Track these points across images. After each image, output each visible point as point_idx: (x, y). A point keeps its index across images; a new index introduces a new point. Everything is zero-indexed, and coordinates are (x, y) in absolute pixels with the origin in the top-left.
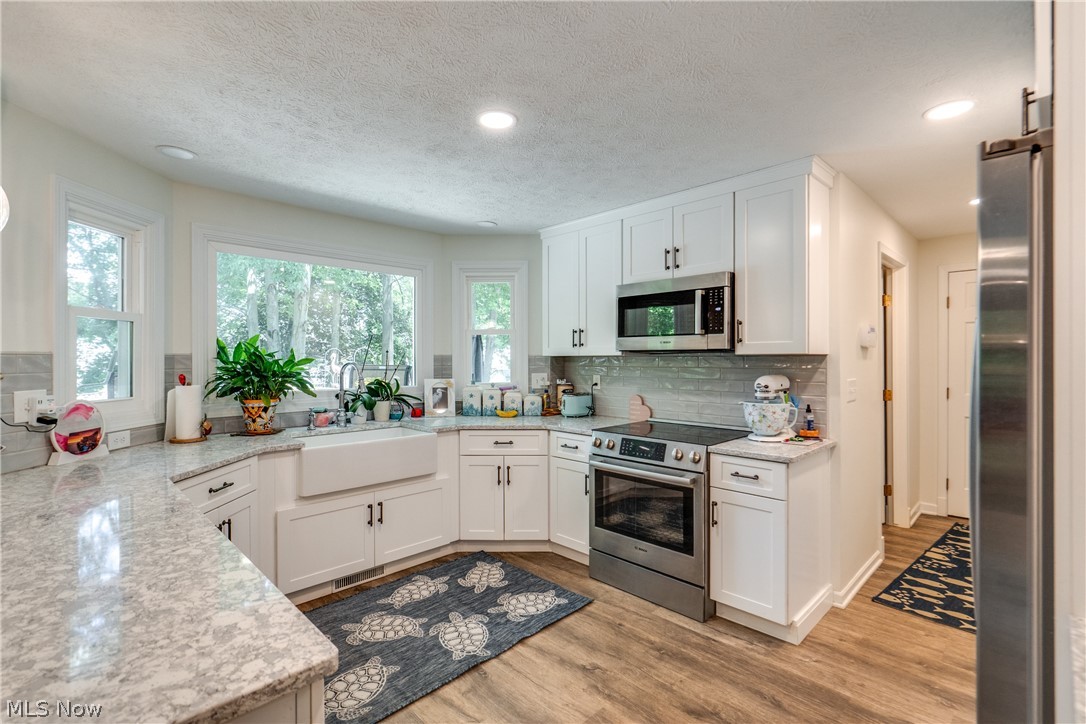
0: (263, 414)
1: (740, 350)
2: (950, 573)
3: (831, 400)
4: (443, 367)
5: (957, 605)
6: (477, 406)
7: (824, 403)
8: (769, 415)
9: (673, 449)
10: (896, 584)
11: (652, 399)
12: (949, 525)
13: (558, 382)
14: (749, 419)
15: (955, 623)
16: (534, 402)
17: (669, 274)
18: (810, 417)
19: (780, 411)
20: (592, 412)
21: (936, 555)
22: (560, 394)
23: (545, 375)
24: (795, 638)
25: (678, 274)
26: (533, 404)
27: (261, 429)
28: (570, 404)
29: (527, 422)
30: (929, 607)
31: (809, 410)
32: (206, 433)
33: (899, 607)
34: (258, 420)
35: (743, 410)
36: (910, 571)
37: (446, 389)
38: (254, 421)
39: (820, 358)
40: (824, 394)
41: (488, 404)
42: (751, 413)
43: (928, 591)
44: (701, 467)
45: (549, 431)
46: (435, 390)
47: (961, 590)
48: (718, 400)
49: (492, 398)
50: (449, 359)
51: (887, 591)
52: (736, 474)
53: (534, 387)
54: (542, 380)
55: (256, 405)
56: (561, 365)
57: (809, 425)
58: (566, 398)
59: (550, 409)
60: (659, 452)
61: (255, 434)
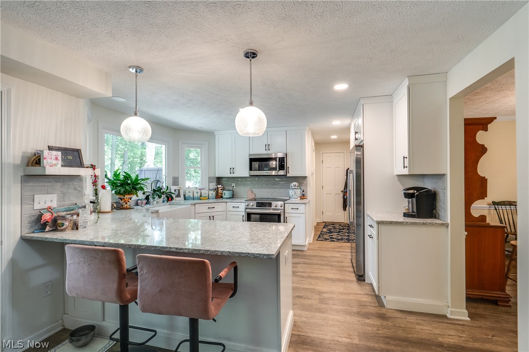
0: (130, 201)
1: (288, 175)
2: (329, 233)
3: (308, 188)
4: (176, 181)
5: (333, 238)
6: (192, 196)
7: (307, 189)
8: (297, 193)
9: (274, 203)
10: (319, 237)
11: (255, 191)
12: (324, 224)
13: (219, 186)
14: (291, 194)
15: (334, 241)
16: (213, 194)
17: (266, 152)
18: (304, 193)
19: (299, 192)
20: (233, 196)
21: (324, 230)
22: (220, 191)
23: (214, 184)
24: (306, 249)
25: (269, 152)
26: (212, 194)
27: (128, 206)
28: (227, 194)
29: (210, 201)
30: (328, 239)
31: (303, 191)
32: (113, 208)
33: (323, 240)
34: (128, 203)
35: (289, 192)
36: (321, 234)
37: (179, 190)
38: (126, 203)
39: (306, 177)
40: (307, 187)
41: (196, 195)
42: (291, 192)
43: (326, 237)
44: (282, 208)
45: (226, 202)
46: (175, 190)
47: (332, 235)
48: (277, 190)
49: (197, 193)
50: (178, 178)
51: (318, 238)
52: (292, 208)
53: (211, 188)
54: (213, 185)
55: (128, 197)
56: (219, 180)
57: (304, 195)
58: (224, 192)
59: (219, 196)
60: (270, 205)
61: (126, 209)
